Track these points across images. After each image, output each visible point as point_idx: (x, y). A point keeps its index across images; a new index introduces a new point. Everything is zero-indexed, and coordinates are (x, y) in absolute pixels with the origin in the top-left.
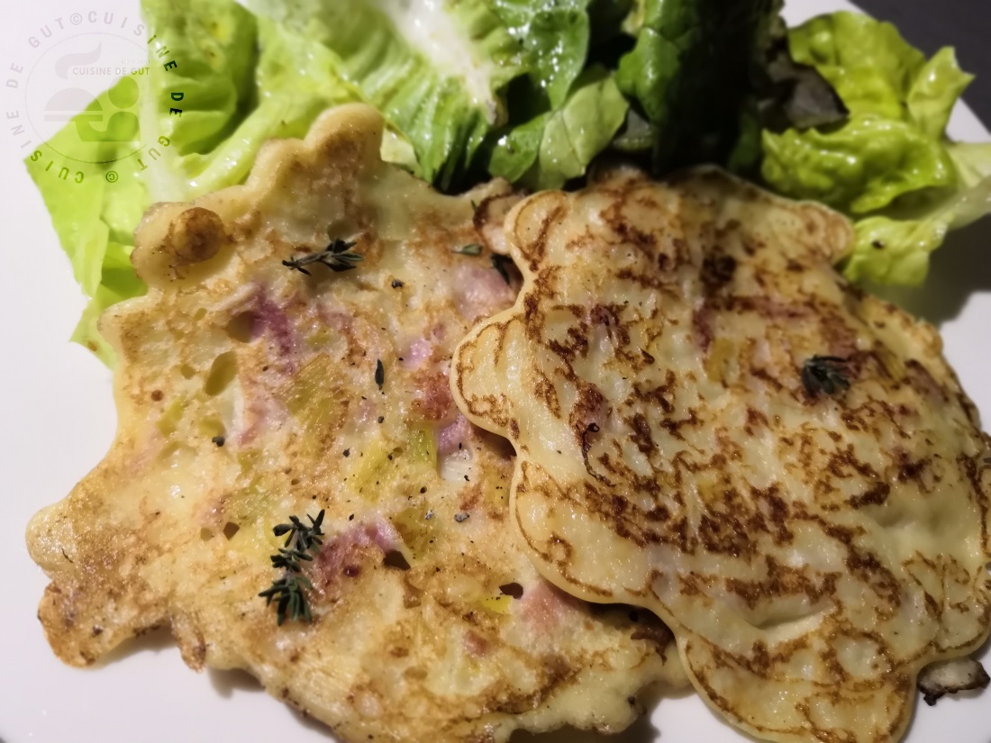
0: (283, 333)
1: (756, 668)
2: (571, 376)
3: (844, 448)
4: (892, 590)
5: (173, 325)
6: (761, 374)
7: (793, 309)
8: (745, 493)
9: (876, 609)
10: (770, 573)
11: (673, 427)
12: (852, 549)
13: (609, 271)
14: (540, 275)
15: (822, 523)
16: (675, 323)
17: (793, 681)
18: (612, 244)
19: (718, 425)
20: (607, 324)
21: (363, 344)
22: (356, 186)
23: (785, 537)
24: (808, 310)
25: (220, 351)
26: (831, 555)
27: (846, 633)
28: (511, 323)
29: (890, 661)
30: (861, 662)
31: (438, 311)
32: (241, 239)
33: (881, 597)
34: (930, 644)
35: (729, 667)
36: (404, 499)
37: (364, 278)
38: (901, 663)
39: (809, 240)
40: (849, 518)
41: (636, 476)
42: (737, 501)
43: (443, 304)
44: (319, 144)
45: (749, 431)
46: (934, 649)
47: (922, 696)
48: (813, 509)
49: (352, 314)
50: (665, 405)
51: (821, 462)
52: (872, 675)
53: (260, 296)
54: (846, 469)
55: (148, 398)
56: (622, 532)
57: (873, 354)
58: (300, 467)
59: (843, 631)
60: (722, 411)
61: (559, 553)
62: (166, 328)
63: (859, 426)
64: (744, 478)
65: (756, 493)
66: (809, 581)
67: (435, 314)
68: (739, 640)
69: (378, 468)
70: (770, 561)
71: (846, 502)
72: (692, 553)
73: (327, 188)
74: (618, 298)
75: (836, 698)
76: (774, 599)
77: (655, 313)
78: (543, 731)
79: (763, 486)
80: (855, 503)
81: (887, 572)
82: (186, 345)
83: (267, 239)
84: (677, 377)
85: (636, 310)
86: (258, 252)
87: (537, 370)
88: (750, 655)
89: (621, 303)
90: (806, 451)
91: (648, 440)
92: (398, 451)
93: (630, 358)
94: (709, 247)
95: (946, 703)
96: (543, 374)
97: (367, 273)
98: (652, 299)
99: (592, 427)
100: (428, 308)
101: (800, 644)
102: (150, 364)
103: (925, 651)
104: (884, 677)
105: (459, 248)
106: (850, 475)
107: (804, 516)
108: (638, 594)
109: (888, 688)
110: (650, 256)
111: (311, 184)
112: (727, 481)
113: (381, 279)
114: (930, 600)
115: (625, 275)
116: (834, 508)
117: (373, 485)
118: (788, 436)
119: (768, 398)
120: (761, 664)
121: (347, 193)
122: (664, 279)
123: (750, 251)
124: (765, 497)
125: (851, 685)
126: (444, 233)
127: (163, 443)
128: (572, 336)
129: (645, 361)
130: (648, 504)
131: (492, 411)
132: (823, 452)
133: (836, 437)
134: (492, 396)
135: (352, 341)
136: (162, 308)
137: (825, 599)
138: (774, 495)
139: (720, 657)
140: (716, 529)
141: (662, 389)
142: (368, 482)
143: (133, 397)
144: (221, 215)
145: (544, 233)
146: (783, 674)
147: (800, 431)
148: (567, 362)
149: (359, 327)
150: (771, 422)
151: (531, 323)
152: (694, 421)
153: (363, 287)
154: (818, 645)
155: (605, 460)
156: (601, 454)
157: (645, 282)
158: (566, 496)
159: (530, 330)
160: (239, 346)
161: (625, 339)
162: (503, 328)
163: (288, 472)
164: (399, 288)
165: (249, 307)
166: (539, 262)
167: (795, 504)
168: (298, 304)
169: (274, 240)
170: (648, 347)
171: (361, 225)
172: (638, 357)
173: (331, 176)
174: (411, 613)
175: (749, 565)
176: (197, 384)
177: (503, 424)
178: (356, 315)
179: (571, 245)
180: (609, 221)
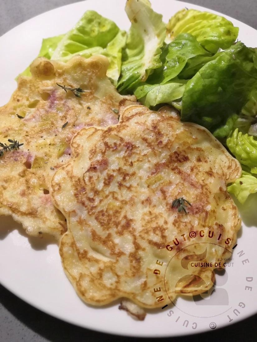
0: (52, 103)
1: (80, 256)
2: (103, 153)
3: (165, 227)
4: (136, 272)
5: (31, 87)
6: (163, 192)
7: (195, 183)
8: (122, 215)
9: (126, 271)
10: (106, 238)
11: (120, 185)
12: (136, 252)
13: (141, 135)
14: (120, 125)
15: (135, 239)
16: (149, 161)
17: (86, 268)
18: (148, 129)
19: (135, 194)
20: (128, 148)
21: (68, 116)
22: (94, 78)
23: (120, 233)
24: (200, 187)
25: (37, 98)
26: (129, 248)
27: (111, 269)
28: (99, 131)
29: (116, 287)
30: (109, 280)
31: (94, 121)
32: (57, 75)
33: (131, 269)
34: (133, 293)
35: (73, 249)
36: (44, 155)
37: (82, 102)
38: (119, 290)
39: (226, 170)
40: (144, 244)
41: (94, 187)
42: (118, 215)
43: (97, 119)
44: (89, 62)
45: (143, 203)
46: (132, 295)
47: (119, 305)
48: (137, 234)
49: (71, 108)
50: (124, 179)
51: (154, 225)
52: (108, 285)
53: (53, 91)
54: (158, 232)
55: (16, 100)
56: (76, 195)
57: (207, 213)
58: (30, 133)
59: (111, 268)
60: (141, 192)
61: (56, 188)
62: (29, 87)
63: (177, 226)
64: (126, 212)
65: (125, 217)
66: (115, 248)
67: (92, 121)
68: (82, 245)
69: (45, 145)
70: (109, 235)
71: (148, 240)
72: (90, 215)
73: (86, 75)
74: (138, 144)
75: (92, 281)
76: (101, 244)
77: (145, 155)
78: (15, 220)
79: (130, 217)
80: (150, 242)
81: (140, 266)
82: (31, 93)
83: (63, 79)
84: (136, 175)
85: (140, 151)
86: (59, 81)
87: (95, 146)
88: (82, 251)
89: (137, 146)
90: (153, 219)
91: (109, 182)
92: (54, 145)
93: (126, 160)
94: (181, 149)
95: (123, 313)
96: (96, 147)
97: (84, 101)
98: (148, 151)
99: (95, 168)
100: (92, 119)
101: (97, 261)
102: (22, 93)
103: (129, 293)
104: (110, 289)
105: (113, 109)
106: (157, 235)
107: (132, 233)
108: (65, 211)
109: (109, 292)
110: (157, 139)
111: (82, 71)
112: (121, 208)
113: (86, 105)
114: (145, 284)
115: (145, 140)
116: (143, 238)
117: (41, 147)
118: (152, 212)
119: (158, 199)
120: (83, 256)
121: (91, 78)
122: (156, 148)
123: (199, 160)
124: (127, 220)
125: (99, 281)
126: (112, 103)
127: (12, 111)
128: (114, 145)
129: (130, 164)
130: (91, 195)
131: (76, 148)
132: (157, 223)
133: (166, 223)
134: (80, 145)
135: (66, 114)
136: (31, 81)
137: (115, 256)
138: (130, 222)
139: (73, 245)
140: (103, 215)
141: (128, 175)
142: (40, 146)
143: (14, 98)
144: (54, 67)
145: (133, 116)
146: (86, 264)
147: (157, 214)
148: (106, 149)
149: (71, 112)
150: (152, 205)
151: (105, 134)
152: (129, 188)
153: (81, 104)
154: (102, 265)
155: (91, 178)
156: (91, 175)
157: (149, 145)
158: (71, 178)
159: (103, 136)
160: (42, 100)
161: (130, 156)
162: (96, 130)
163: (27, 132)
164: (89, 109)
165: (49, 92)
166: (124, 122)
167: (133, 228)
168: (61, 98)
169: (65, 80)
170: (134, 162)
171: (91, 89)
172: (129, 162)
173: (89, 72)
174: (18, 177)
175: (103, 231)
176: (27, 103)
177: (75, 152)
178: (73, 109)
179: (137, 123)
180: (153, 123)
